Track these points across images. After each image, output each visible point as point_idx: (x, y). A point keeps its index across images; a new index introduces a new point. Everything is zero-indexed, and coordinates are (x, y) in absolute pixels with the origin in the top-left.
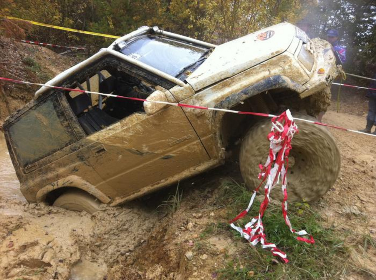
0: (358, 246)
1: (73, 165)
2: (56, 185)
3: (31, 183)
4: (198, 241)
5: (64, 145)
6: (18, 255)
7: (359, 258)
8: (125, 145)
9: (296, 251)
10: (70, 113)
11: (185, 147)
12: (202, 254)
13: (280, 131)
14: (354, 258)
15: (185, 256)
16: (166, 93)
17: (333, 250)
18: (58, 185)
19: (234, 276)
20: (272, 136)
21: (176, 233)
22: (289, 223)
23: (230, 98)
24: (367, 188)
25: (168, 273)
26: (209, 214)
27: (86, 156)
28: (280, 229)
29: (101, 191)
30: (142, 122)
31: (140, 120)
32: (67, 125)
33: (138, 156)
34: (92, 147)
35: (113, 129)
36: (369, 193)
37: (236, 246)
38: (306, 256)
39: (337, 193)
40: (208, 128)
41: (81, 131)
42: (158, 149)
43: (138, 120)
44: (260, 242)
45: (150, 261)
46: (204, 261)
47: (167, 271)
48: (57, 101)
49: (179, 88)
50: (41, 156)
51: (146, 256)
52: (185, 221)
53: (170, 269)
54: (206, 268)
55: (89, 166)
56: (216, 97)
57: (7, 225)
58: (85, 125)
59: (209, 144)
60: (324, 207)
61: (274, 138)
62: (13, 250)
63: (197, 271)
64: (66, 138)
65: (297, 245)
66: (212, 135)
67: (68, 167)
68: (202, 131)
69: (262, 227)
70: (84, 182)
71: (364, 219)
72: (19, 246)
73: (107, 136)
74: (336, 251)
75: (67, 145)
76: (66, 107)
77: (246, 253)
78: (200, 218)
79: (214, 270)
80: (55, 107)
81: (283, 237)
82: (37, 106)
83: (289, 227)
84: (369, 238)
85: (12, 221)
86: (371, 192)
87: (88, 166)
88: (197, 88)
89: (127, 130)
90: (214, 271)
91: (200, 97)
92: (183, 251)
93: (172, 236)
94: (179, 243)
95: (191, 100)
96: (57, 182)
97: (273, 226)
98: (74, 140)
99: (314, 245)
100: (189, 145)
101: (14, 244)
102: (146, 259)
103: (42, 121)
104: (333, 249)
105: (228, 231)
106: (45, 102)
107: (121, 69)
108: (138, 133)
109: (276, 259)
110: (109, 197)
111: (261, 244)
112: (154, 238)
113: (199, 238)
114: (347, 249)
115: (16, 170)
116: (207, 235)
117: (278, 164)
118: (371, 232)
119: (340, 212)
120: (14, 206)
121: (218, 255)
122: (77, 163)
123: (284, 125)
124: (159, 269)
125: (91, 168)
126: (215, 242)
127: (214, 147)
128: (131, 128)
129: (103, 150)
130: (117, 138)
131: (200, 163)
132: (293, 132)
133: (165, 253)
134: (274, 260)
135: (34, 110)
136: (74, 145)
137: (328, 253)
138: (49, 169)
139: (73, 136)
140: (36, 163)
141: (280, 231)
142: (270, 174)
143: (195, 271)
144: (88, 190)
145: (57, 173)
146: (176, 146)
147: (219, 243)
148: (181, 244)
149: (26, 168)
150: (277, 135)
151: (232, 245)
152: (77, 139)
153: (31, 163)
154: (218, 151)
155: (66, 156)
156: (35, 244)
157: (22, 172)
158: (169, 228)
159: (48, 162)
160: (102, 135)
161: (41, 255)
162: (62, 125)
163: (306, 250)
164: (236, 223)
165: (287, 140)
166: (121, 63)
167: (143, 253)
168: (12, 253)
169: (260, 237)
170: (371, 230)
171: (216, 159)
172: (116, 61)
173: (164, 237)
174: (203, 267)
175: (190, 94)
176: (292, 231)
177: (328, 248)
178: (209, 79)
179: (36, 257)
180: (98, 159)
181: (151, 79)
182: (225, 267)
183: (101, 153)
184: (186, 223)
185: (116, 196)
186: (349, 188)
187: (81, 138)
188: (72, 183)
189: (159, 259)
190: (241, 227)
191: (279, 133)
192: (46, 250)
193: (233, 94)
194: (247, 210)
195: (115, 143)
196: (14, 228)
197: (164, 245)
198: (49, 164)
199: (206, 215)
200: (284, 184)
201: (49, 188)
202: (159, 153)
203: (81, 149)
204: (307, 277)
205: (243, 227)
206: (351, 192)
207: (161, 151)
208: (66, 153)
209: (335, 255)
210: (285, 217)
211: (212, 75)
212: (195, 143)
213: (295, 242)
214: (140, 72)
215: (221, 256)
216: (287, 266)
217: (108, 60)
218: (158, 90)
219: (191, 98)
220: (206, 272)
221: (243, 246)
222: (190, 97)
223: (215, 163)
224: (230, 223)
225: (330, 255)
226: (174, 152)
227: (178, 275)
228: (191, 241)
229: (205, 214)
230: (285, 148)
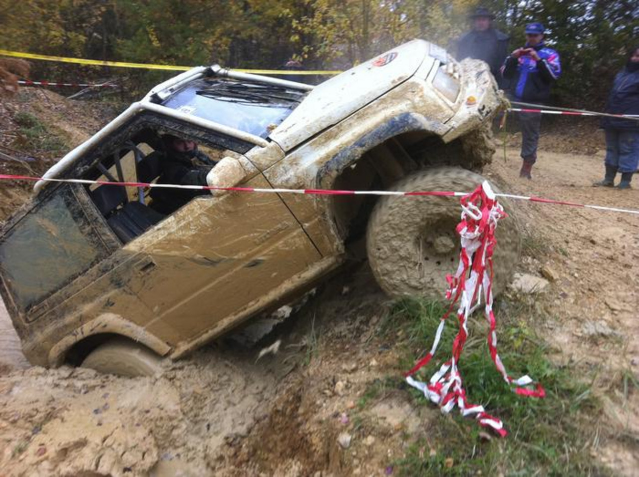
0: (613, 391)
1: (105, 297)
2: (80, 333)
3: (39, 336)
4: (355, 413)
5: (88, 265)
6: (56, 466)
7: (617, 413)
8: (185, 252)
9: (518, 413)
10: (93, 211)
11: (281, 242)
12: (365, 436)
13: (476, 218)
14: (610, 412)
15: (338, 442)
16: (240, 159)
17: (576, 405)
18: (82, 333)
19: (421, 470)
20: (463, 227)
21: (318, 402)
22: (501, 367)
23: (340, 155)
24: (619, 287)
25: (311, 472)
26: (369, 363)
27: (125, 278)
28: (487, 379)
29: (155, 334)
30: (208, 210)
31: (206, 207)
32: (90, 232)
33: (208, 267)
34: (133, 261)
35: (164, 228)
36: (622, 294)
37: (419, 415)
38: (534, 421)
39: (572, 301)
40: (313, 207)
41: (113, 239)
42: (238, 251)
43: (201, 208)
44: (457, 404)
45: (278, 454)
46: (370, 448)
47: (308, 470)
48: (70, 196)
49: (260, 149)
50: (52, 289)
51: (271, 445)
52: (330, 380)
53: (314, 467)
54: (374, 460)
55: (131, 294)
56: (318, 158)
57: (31, 416)
58: (119, 229)
59: (316, 233)
60: (554, 327)
61: (468, 231)
62: (47, 458)
63: (360, 466)
64: (91, 253)
65: (517, 404)
66: (319, 217)
67: (97, 301)
68: (303, 214)
69: (458, 378)
70: (125, 322)
71: (620, 341)
72: (56, 451)
73: (155, 241)
74: (580, 405)
75: (92, 265)
76: (85, 202)
77: (437, 427)
78: (354, 371)
79: (387, 461)
80: (68, 205)
81: (494, 391)
82: (38, 207)
83: (501, 373)
84: (629, 375)
85: (38, 407)
86: (625, 291)
87: (130, 296)
88: (287, 147)
89: (187, 227)
90: (388, 465)
91: (295, 160)
92: (332, 434)
93: (311, 408)
94: (324, 419)
95: (281, 166)
96: (82, 329)
97: (476, 374)
98: (104, 254)
99: (544, 399)
100: (285, 239)
101: (48, 448)
102: (270, 451)
103: (50, 230)
104: (575, 403)
105: (403, 391)
106: (51, 198)
107: (166, 131)
108: (203, 228)
109: (487, 431)
110: (167, 343)
111: (460, 409)
112: (281, 413)
113: (358, 408)
114: (596, 399)
115: (12, 318)
116: (369, 401)
117: (477, 272)
118: (633, 363)
119: (580, 334)
120: (37, 379)
121: (391, 435)
122: (113, 293)
123: (481, 208)
124: (296, 467)
125: (134, 298)
126: (385, 413)
127: (326, 237)
128: (192, 222)
129: (152, 264)
130: (172, 243)
131: (307, 266)
132: (497, 217)
133: (302, 438)
134: (483, 434)
135: (35, 213)
136: (105, 262)
137: (567, 412)
138: (66, 310)
139: (100, 249)
140: (45, 302)
141: (488, 383)
142: (464, 289)
143: (357, 466)
144: (132, 336)
145: (80, 313)
146: (266, 243)
147: (391, 414)
148: (328, 420)
149: (29, 313)
150: (471, 224)
151: (413, 415)
152: (107, 252)
153: (36, 303)
154: (332, 243)
155: (93, 283)
156: (82, 444)
157: (23, 321)
158: (305, 394)
159: (64, 297)
160: (148, 240)
161: (94, 463)
162: (82, 232)
163: (533, 411)
164: (416, 375)
165: (489, 231)
166: (165, 121)
167: (264, 440)
168: (46, 464)
169: (456, 396)
170: (631, 359)
171: (332, 256)
172: (158, 120)
173: (297, 410)
174: (369, 457)
175: (279, 157)
176: (507, 380)
177: (568, 401)
178: (304, 131)
179: (86, 468)
180: (144, 281)
181: (214, 140)
182: (404, 456)
183: (148, 270)
184: (332, 383)
185: (179, 341)
186: (590, 290)
187: (114, 251)
188: (105, 326)
189: (293, 450)
190: (423, 381)
191: (474, 221)
192: (101, 453)
193: (343, 149)
194: (432, 352)
195: (169, 250)
196: (43, 419)
197: (299, 425)
198: (66, 301)
199: (363, 365)
200: (488, 303)
201: (70, 340)
202: (241, 257)
203: (116, 268)
204: (539, 457)
205: (427, 380)
206: (594, 296)
207: (244, 255)
208: (93, 278)
209: (578, 412)
210: (494, 358)
211: (309, 123)
212: (295, 234)
213: (513, 399)
214: (196, 133)
215: (397, 436)
216: (505, 443)
217: (144, 119)
218: (227, 156)
219: (281, 163)
220: (374, 466)
221: (430, 414)
222: (279, 162)
223: (330, 263)
224: (406, 375)
225: (572, 414)
226: (265, 252)
227: (327, 474)
228: (344, 415)
229: (361, 363)
230: (486, 245)
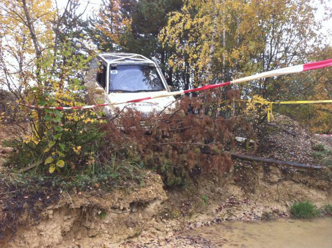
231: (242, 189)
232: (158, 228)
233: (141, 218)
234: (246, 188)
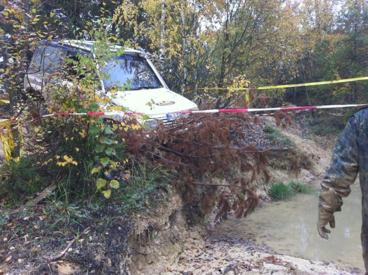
231: (226, 181)
232: (195, 237)
233: (178, 230)
234: (229, 178)
